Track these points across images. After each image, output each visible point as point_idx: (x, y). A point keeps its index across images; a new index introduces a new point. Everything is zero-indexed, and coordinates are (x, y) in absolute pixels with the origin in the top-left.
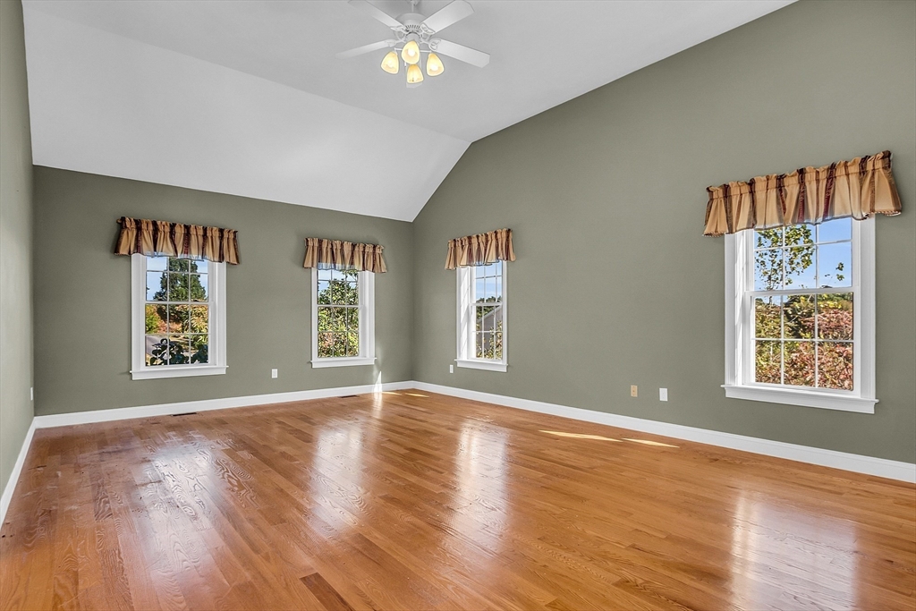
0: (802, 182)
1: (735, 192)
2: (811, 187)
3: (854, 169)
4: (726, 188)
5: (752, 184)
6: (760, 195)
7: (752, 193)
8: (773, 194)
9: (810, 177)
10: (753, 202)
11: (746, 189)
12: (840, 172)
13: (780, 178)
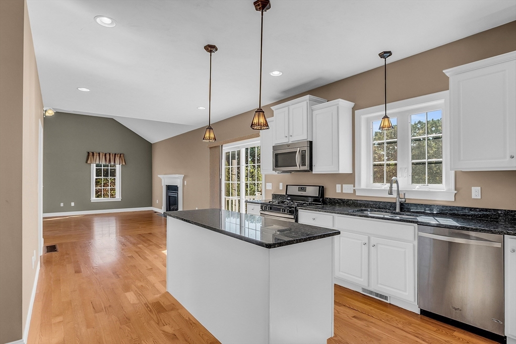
0: (110, 156)
1: (95, 154)
2: (111, 157)
3: (119, 156)
4: (93, 153)
5: (99, 154)
6: (101, 156)
7: (99, 156)
8: (104, 157)
9: (111, 155)
10: (99, 159)
11: (98, 155)
12: (116, 155)
13: (105, 154)
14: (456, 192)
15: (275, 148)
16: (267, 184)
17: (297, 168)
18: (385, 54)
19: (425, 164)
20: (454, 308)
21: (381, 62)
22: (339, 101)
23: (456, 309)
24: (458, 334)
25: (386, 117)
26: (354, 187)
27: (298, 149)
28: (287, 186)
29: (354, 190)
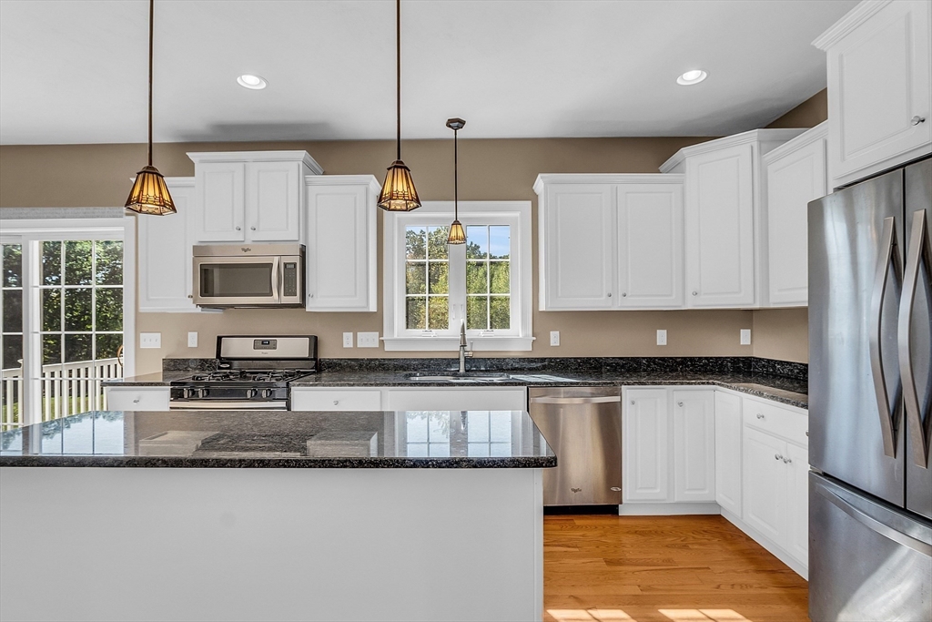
14: (534, 338)
15: (199, 251)
16: (143, 336)
17: (274, 299)
18: (456, 124)
19: (486, 300)
20: (573, 490)
21: (450, 133)
22: (371, 179)
23: (575, 491)
24: (580, 521)
25: (456, 223)
26: (381, 335)
27: (276, 259)
28: (219, 339)
29: (382, 342)
